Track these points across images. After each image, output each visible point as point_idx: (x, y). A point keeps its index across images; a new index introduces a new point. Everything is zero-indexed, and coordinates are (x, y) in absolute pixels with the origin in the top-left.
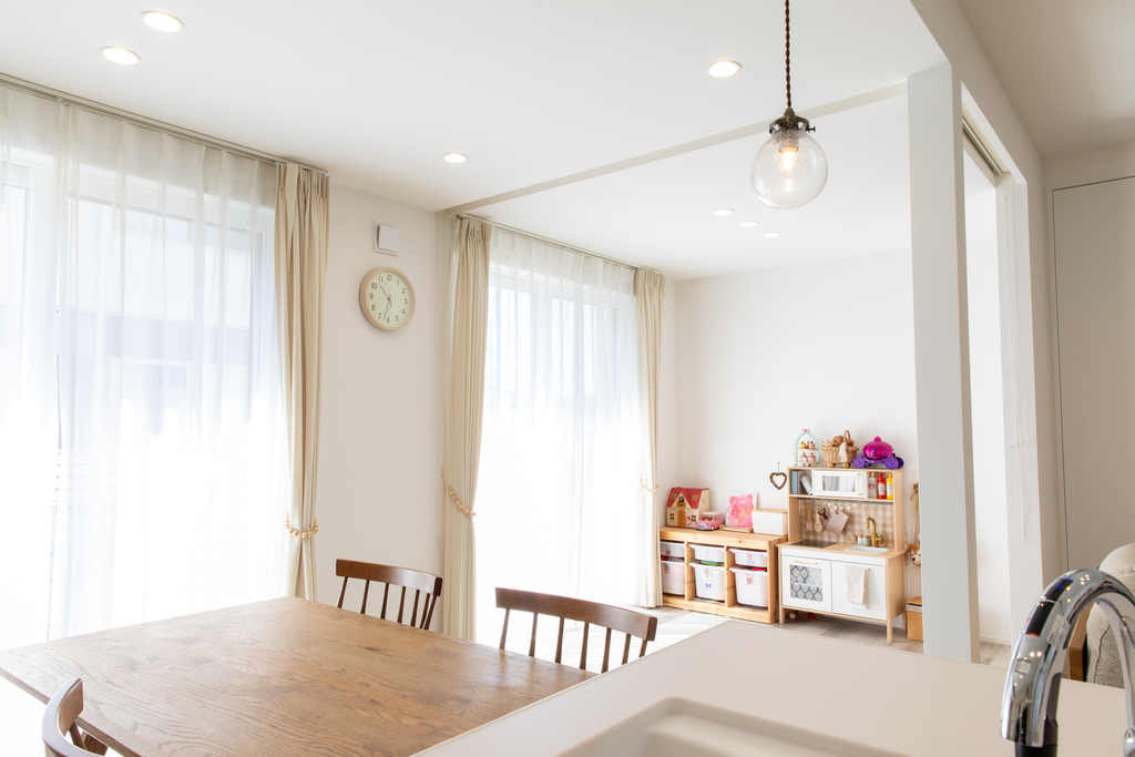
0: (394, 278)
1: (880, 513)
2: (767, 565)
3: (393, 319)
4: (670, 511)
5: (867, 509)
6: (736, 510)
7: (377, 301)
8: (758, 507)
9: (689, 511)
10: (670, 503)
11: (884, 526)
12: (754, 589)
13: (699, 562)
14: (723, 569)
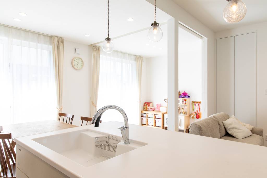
0: (79, 59)
1: (185, 107)
2: (161, 118)
3: (79, 67)
4: (144, 107)
5: (183, 106)
6: (157, 107)
7: (75, 64)
8: (162, 106)
9: (148, 107)
10: (144, 106)
11: (186, 110)
12: (159, 123)
13: (149, 118)
14: (153, 119)
